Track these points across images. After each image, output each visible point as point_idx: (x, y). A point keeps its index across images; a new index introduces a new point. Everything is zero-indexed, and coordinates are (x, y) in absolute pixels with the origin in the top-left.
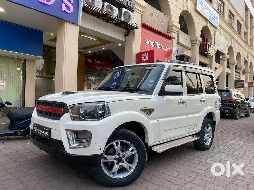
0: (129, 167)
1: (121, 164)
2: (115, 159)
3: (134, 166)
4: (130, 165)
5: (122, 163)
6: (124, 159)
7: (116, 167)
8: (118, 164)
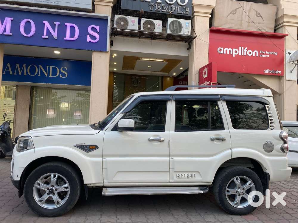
0: (58, 201)
1: (51, 195)
2: (48, 189)
3: (62, 202)
4: (60, 200)
5: (53, 195)
6: (56, 192)
7: (45, 197)
8: (48, 194)
